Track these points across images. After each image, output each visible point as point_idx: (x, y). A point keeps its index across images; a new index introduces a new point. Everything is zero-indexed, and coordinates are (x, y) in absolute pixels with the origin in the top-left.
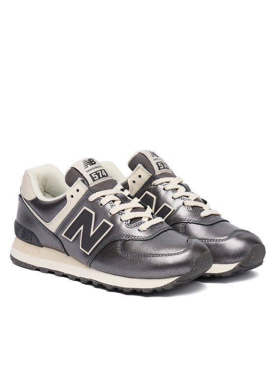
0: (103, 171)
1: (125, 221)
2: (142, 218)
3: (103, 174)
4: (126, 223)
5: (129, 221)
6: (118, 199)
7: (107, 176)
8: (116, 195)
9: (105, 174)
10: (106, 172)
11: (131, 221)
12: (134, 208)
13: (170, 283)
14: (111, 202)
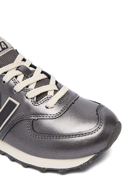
0: (2, 44)
1: (31, 99)
2: (47, 92)
3: (3, 47)
4: (33, 100)
5: (35, 99)
6: (21, 73)
7: (7, 47)
8: (18, 68)
9: (5, 46)
10: (5, 44)
11: (37, 98)
12: (38, 82)
13: (85, 163)
14: (14, 78)
